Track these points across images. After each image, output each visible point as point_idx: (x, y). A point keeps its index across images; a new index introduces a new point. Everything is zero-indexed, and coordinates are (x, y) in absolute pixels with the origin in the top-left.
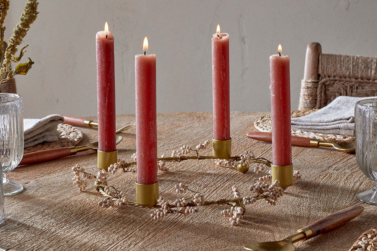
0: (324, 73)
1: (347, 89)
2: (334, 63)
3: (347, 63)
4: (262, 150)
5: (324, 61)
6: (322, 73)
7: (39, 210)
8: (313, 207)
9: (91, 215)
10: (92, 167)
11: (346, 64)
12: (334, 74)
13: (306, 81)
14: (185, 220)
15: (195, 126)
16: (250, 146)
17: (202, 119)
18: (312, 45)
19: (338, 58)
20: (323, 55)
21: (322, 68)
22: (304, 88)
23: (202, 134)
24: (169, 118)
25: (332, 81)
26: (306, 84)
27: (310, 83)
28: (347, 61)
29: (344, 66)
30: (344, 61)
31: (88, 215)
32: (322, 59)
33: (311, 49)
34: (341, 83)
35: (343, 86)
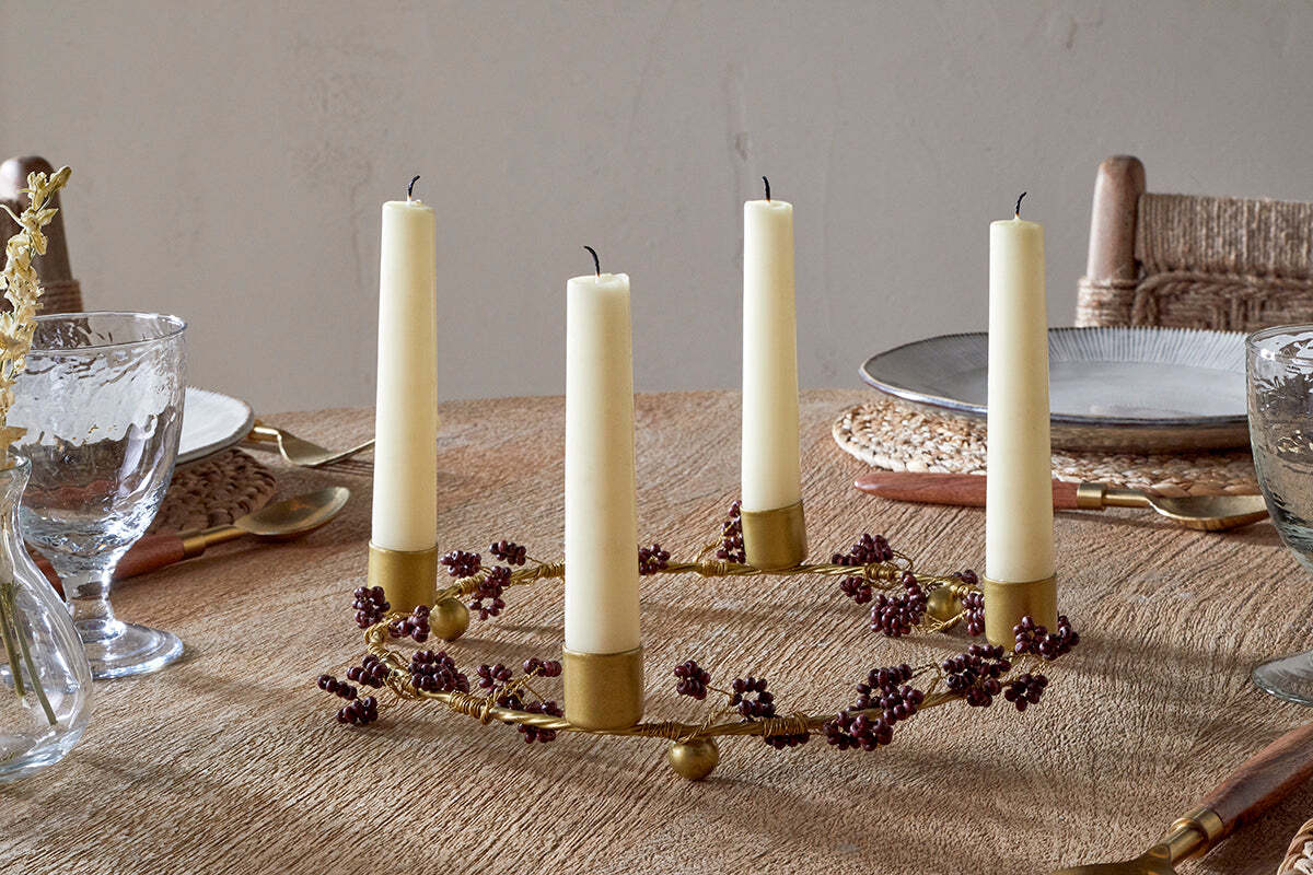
0: (1154, 259)
1: (1230, 307)
2: (1187, 225)
3: (1230, 222)
4: (882, 525)
5: (1153, 216)
6: (1147, 256)
7: (159, 759)
8: (1098, 731)
9: (345, 773)
10: (320, 593)
11: (1227, 227)
12: (1186, 259)
13: (1097, 283)
14: (671, 787)
15: (642, 443)
16: (839, 510)
17: (661, 418)
18: (1113, 165)
19: (1199, 208)
20: (1151, 196)
21: (1149, 241)
22: (1087, 306)
23: (671, 469)
24: (551, 414)
25: (1180, 282)
26: (1093, 294)
27: (1107, 288)
28: (1231, 217)
29: (1222, 232)
30: (1219, 217)
31: (332, 773)
32: (1148, 209)
33: (1110, 180)
34: (1208, 289)
35: (1216, 298)
